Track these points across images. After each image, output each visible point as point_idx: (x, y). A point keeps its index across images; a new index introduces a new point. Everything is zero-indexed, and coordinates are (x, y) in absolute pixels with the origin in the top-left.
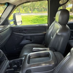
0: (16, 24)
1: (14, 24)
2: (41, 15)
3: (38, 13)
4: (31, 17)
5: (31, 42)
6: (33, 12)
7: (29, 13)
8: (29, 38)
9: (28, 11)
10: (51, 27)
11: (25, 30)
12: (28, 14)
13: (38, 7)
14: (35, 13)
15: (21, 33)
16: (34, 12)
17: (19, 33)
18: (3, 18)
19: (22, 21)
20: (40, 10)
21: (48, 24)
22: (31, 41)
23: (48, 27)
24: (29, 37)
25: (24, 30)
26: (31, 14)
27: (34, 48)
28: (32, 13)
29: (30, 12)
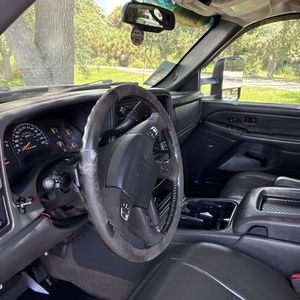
0: (219, 97)
1: (212, 94)
5: (265, 169)
6: (275, 76)
8: (258, 150)
9: (254, 71)
12: (253, 80)
15: (233, 127)
16: (281, 76)
17: (227, 126)
18: (184, 67)
19: (239, 89)
22: (264, 163)
25: (245, 120)
26: (262, 84)
27: (280, 178)
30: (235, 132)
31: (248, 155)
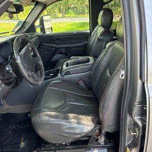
0: (44, 32)
1: (41, 31)
2: (83, 21)
3: (76, 17)
4: (61, 25)
6: (65, 16)
7: (57, 18)
8: (63, 51)
9: (55, 14)
10: (94, 33)
11: (58, 39)
13: (76, 6)
14: (70, 17)
16: (68, 15)
17: (50, 43)
18: (28, 22)
19: (51, 28)
20: (81, 11)
21: (90, 30)
23: (91, 33)
24: (64, 49)
25: (56, 40)
26: (61, 20)
27: (72, 57)
28: (63, 17)
29: (60, 15)
30: (54, 45)
31: (61, 53)
